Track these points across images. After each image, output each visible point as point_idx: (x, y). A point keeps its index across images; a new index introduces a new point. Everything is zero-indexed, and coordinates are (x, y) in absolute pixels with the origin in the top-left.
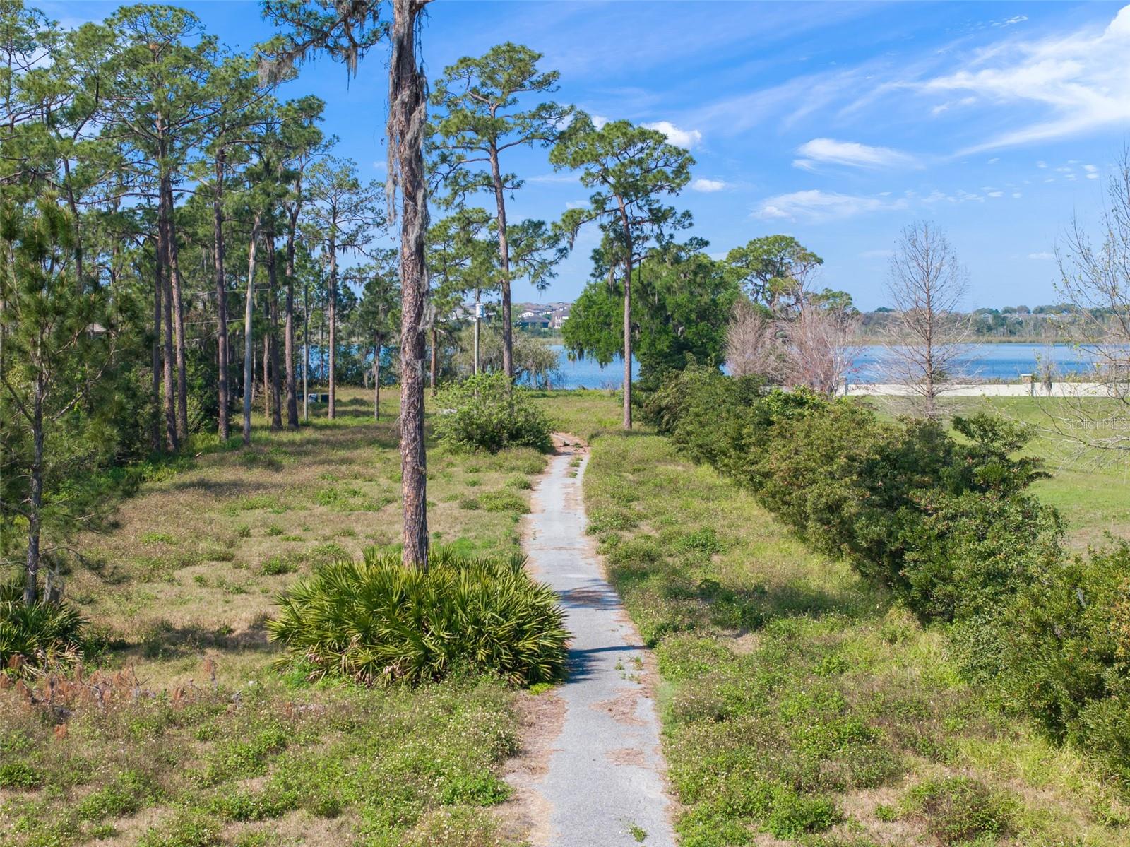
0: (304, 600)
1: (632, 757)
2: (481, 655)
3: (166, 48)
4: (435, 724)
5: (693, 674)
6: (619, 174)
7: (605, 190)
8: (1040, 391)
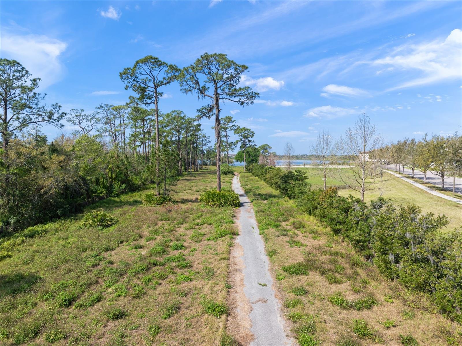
0: (203, 195)
1: (251, 217)
2: (229, 203)
3: (179, 117)
4: (223, 213)
5: (259, 206)
6: (244, 135)
7: (242, 137)
8: (303, 167)
